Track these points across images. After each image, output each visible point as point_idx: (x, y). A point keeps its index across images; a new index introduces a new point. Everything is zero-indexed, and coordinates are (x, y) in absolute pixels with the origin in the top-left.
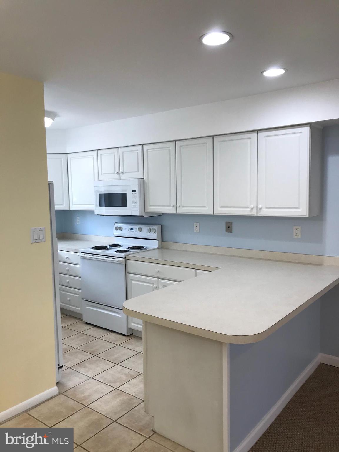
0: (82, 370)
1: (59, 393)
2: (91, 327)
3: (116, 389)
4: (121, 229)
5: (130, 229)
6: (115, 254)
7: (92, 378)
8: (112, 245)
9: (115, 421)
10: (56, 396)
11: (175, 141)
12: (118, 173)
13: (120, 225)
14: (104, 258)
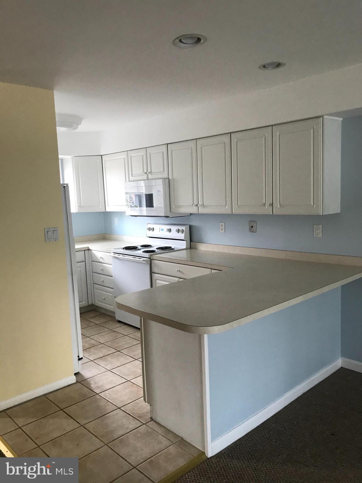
0: (102, 363)
1: (77, 382)
2: (122, 325)
3: (128, 381)
4: (153, 229)
5: (161, 230)
6: (142, 254)
7: (110, 370)
8: (143, 245)
9: (119, 408)
10: (74, 384)
11: (196, 139)
12: (146, 173)
13: (152, 226)
14: (131, 258)
